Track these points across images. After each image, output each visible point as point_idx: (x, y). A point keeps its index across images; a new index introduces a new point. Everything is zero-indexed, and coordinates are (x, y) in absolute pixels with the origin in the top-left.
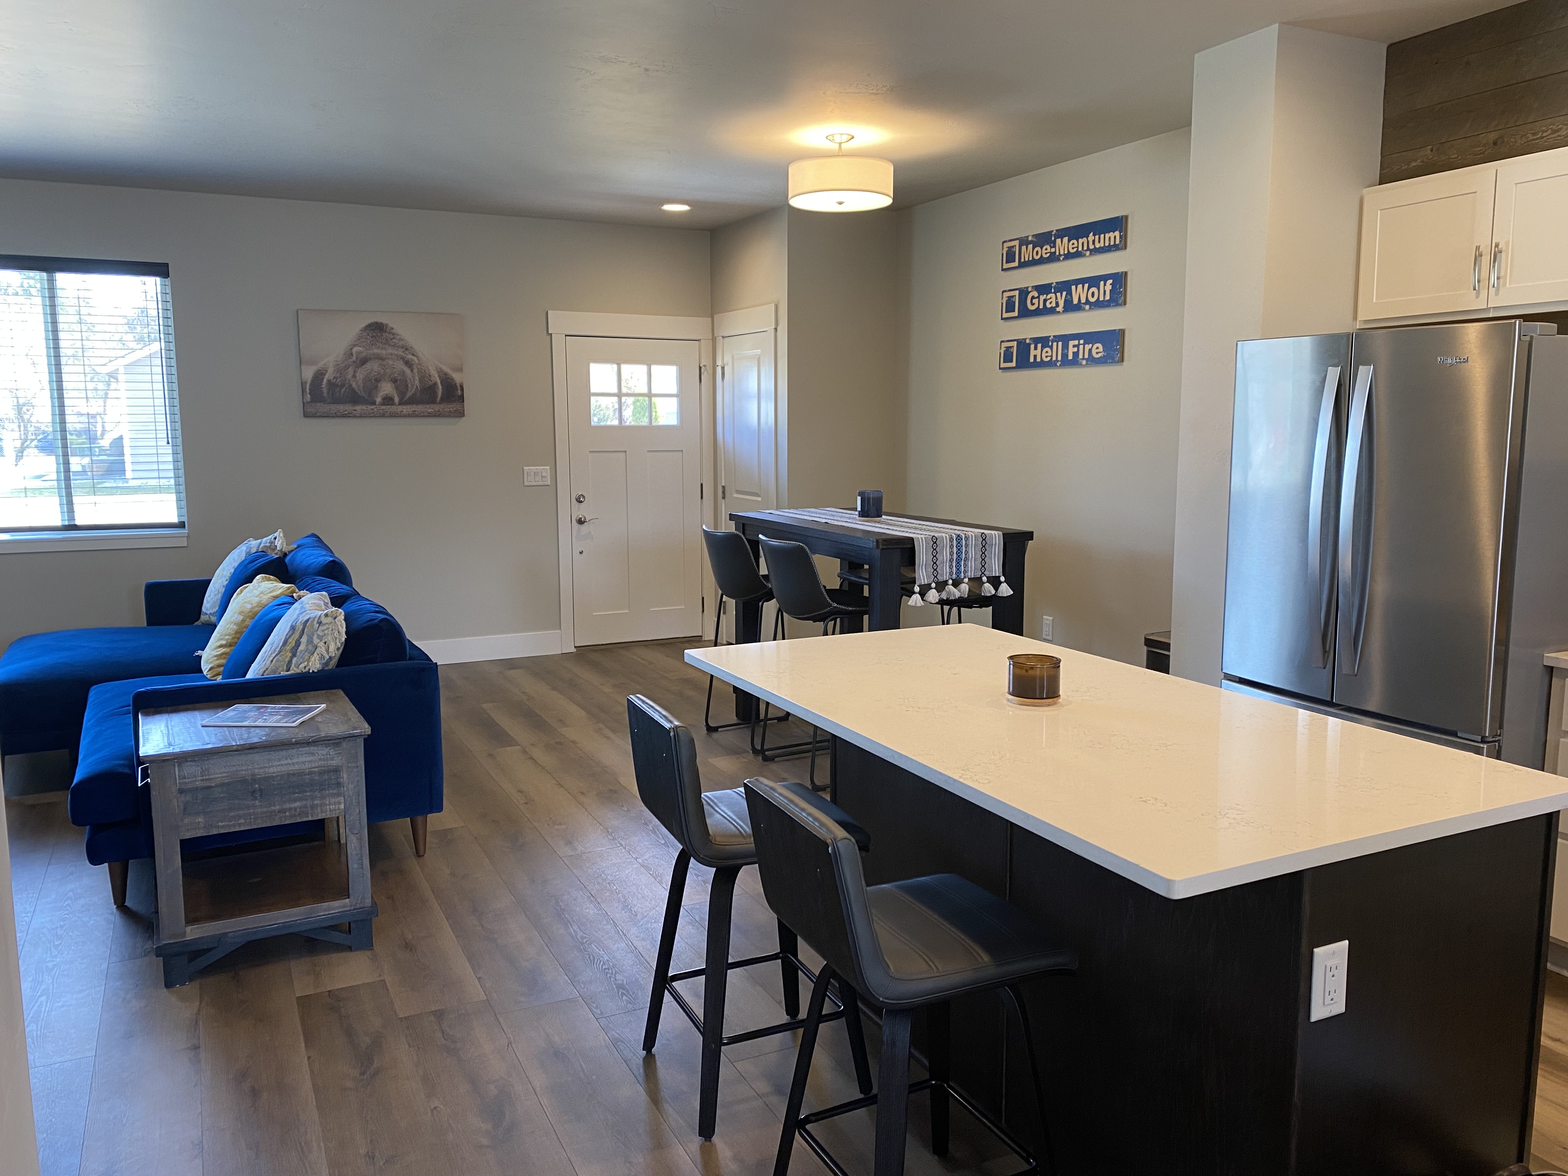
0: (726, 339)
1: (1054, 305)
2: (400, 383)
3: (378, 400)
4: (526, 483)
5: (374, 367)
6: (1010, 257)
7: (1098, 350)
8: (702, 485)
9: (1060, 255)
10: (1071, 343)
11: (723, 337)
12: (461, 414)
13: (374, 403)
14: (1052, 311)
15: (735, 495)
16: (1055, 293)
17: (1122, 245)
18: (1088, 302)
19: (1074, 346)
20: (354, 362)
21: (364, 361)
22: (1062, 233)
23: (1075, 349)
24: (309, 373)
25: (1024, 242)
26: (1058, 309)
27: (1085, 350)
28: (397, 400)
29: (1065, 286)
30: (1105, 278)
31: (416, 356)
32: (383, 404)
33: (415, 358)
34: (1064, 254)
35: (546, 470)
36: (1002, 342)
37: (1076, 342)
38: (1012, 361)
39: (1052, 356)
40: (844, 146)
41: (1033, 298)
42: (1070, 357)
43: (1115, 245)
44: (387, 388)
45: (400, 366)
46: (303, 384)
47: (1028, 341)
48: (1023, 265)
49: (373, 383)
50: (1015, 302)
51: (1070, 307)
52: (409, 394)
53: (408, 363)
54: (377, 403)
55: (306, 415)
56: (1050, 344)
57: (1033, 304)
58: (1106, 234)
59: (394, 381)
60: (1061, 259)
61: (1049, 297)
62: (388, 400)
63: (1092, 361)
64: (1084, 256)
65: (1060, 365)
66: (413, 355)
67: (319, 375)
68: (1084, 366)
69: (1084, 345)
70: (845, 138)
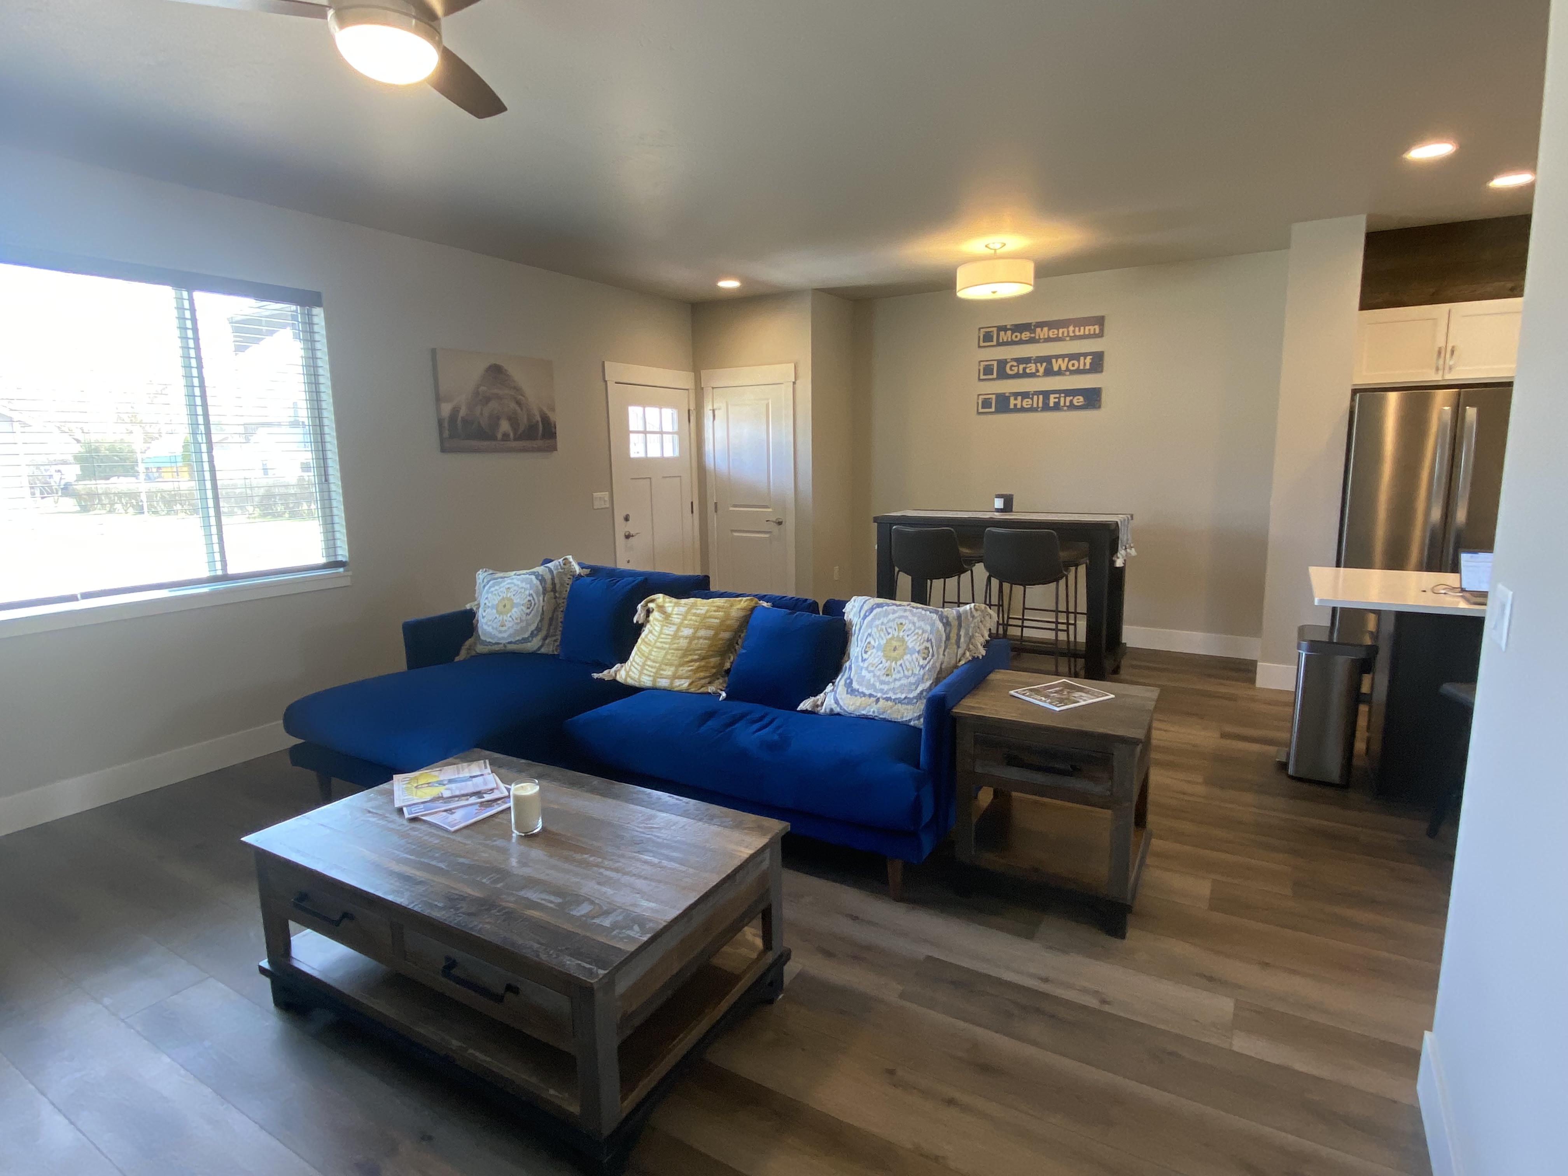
0: (714, 389)
1: (1034, 371)
2: (513, 420)
3: (499, 436)
4: (595, 507)
5: (493, 405)
6: (988, 337)
7: (1079, 400)
8: (692, 503)
9: (1040, 339)
10: (1052, 396)
11: (713, 388)
12: (554, 448)
13: (495, 439)
14: (1032, 375)
15: (731, 509)
16: (1035, 363)
17: (1101, 335)
18: (1067, 369)
19: (1055, 398)
20: (480, 400)
21: (487, 400)
22: (1041, 325)
23: (1057, 400)
24: (446, 409)
25: (1003, 329)
26: (1038, 374)
27: (1065, 401)
28: (512, 435)
29: (1047, 359)
30: (1085, 355)
31: (524, 396)
32: (503, 440)
33: (523, 398)
34: (1045, 339)
35: (606, 495)
36: (979, 395)
37: (1057, 396)
38: (991, 407)
39: (1032, 405)
40: (998, 251)
41: (1012, 366)
42: (1052, 404)
43: (1095, 334)
44: (505, 426)
45: (513, 405)
46: (440, 422)
47: (1007, 395)
48: (999, 344)
49: (495, 421)
50: (993, 369)
51: (1049, 372)
52: (520, 431)
53: (518, 403)
54: (499, 439)
55: (443, 450)
56: (1031, 396)
57: (1011, 370)
58: (1086, 327)
59: (510, 419)
60: (1041, 341)
61: (1029, 365)
62: (506, 437)
63: (1072, 407)
64: (1065, 340)
65: (1041, 410)
66: (522, 395)
67: (455, 412)
68: (1065, 411)
69: (1065, 397)
70: (1000, 245)
